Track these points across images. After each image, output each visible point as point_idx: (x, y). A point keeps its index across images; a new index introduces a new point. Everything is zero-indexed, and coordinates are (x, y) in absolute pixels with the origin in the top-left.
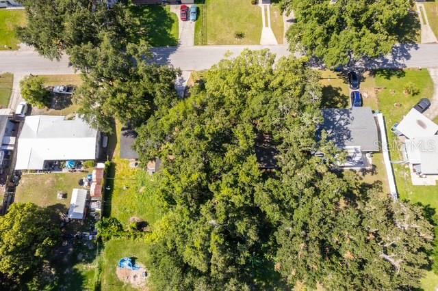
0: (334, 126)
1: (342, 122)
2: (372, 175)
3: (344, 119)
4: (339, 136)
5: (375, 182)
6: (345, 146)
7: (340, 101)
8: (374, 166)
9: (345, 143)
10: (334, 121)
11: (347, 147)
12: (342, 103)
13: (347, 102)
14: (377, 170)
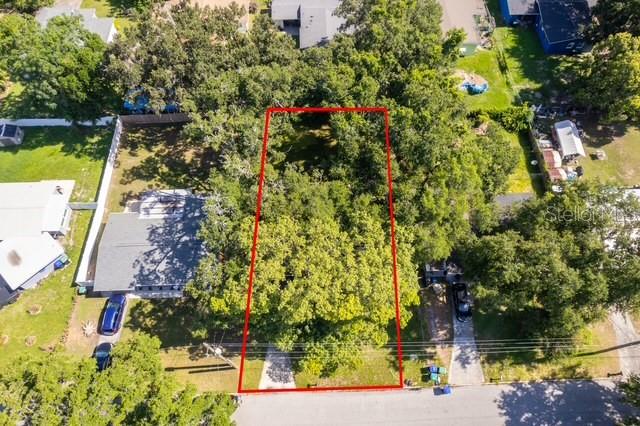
0: (174, 248)
1: (157, 256)
2: (131, 192)
3: (152, 262)
4: (170, 233)
5: (130, 182)
6: (164, 219)
7: (145, 316)
8: (123, 204)
9: (163, 221)
10: (171, 258)
11: (163, 216)
12: (142, 313)
13: (131, 315)
14: (120, 198)
